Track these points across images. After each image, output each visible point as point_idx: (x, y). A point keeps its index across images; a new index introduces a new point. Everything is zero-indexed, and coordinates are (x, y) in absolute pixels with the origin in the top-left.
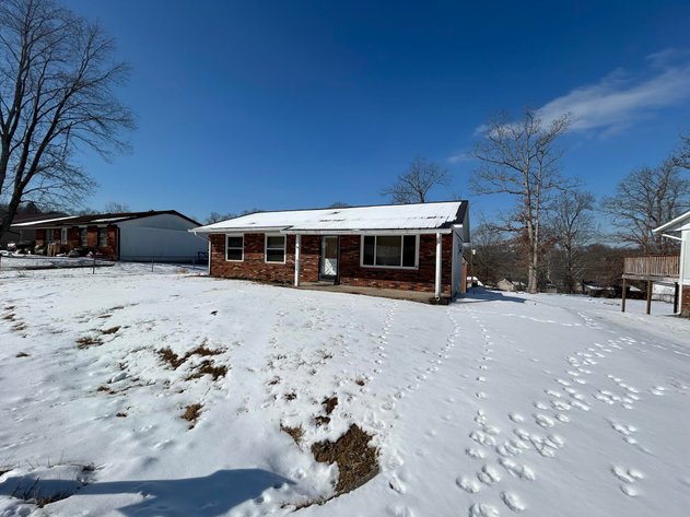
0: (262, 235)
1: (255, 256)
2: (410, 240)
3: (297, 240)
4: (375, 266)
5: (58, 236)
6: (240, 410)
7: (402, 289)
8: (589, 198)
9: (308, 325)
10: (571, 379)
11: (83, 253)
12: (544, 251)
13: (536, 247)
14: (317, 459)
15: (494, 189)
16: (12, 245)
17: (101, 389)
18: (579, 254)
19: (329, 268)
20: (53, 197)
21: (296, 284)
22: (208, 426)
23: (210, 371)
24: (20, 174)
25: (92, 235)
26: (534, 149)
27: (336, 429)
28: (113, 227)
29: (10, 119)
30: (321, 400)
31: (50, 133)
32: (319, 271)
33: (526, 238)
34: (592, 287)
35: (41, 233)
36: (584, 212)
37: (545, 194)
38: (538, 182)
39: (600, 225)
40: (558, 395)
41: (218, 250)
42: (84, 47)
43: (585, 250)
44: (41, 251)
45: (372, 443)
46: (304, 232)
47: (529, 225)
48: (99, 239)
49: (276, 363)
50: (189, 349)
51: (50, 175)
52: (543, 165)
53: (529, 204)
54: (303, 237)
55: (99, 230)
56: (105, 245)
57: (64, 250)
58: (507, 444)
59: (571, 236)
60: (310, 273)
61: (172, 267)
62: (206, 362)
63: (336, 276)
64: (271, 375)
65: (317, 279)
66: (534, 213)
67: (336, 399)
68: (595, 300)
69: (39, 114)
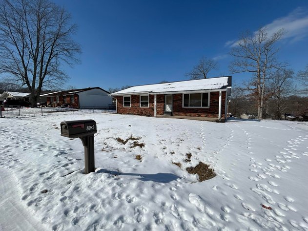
0: (139, 96)
1: (136, 105)
2: (205, 95)
3: (155, 97)
4: (189, 107)
5: (55, 100)
6: (155, 157)
7: (202, 117)
8: (291, 72)
9: (169, 130)
10: (290, 148)
11: (66, 106)
12: (266, 99)
13: (262, 97)
14: (189, 172)
15: (241, 70)
16: (39, 104)
17: (103, 150)
18: (284, 101)
19: (168, 109)
20: (53, 84)
21: (155, 116)
22: (146, 161)
23: (138, 145)
24: (41, 75)
25: (68, 99)
26: (263, 49)
27: (194, 163)
28: (76, 95)
29: (36, 52)
30: (185, 154)
31: (50, 57)
32: (164, 110)
33: (257, 93)
34: (290, 117)
35: (49, 99)
36: (288, 79)
37: (268, 71)
38: (265, 65)
39: (296, 86)
40: (285, 153)
41: (120, 103)
42: (59, 19)
43: (287, 99)
44: (50, 106)
45: (209, 168)
46: (158, 94)
47: (259, 87)
48: (71, 100)
49: (162, 142)
50: (127, 138)
51: (51, 75)
52: (268, 57)
53: (259, 77)
54: (157, 95)
55: (71, 97)
56: (74, 103)
57: (59, 105)
58: (266, 168)
59: (280, 92)
60: (160, 111)
61: (100, 111)
62: (135, 142)
63: (171, 112)
64: (162, 146)
65: (163, 113)
66: (262, 81)
67: (191, 154)
68: (292, 122)
69: (45, 49)
